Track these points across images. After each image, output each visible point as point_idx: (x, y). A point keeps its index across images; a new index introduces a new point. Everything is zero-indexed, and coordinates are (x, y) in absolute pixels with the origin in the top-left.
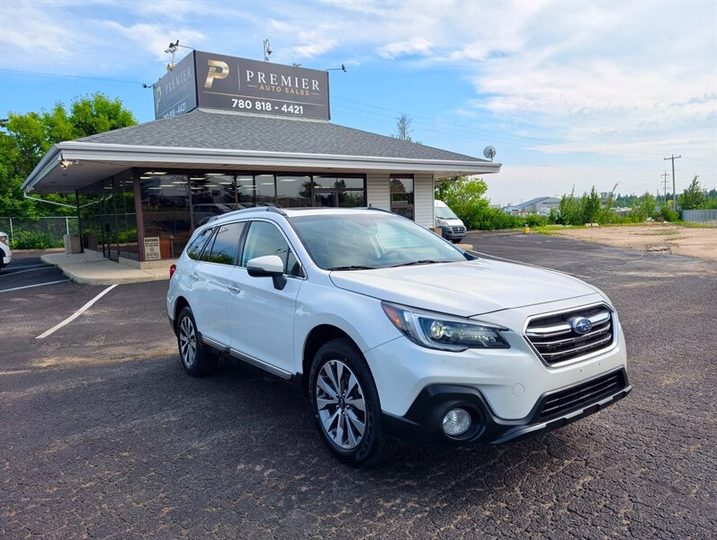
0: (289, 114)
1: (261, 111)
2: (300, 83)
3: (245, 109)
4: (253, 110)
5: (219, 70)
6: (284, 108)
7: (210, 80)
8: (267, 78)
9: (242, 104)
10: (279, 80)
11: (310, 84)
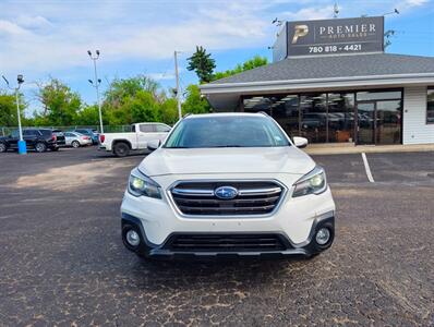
0: (350, 51)
1: (329, 52)
2: (360, 28)
3: (318, 53)
4: (324, 52)
5: (302, 30)
6: (347, 48)
7: (295, 38)
8: (335, 30)
9: (316, 50)
10: (343, 29)
11: (368, 28)
